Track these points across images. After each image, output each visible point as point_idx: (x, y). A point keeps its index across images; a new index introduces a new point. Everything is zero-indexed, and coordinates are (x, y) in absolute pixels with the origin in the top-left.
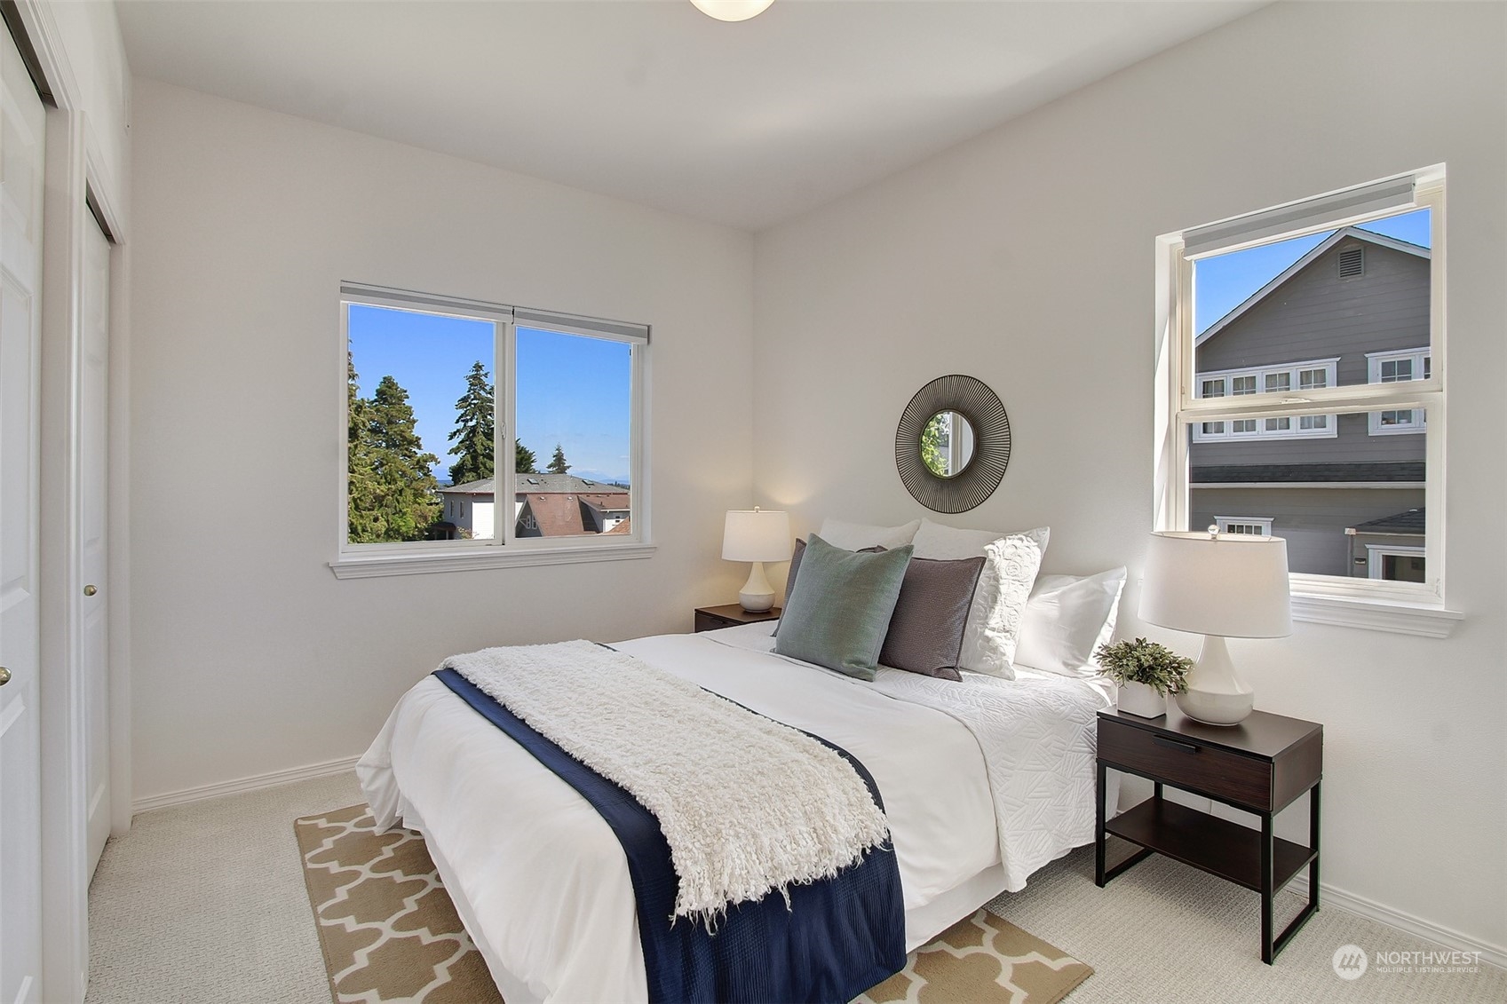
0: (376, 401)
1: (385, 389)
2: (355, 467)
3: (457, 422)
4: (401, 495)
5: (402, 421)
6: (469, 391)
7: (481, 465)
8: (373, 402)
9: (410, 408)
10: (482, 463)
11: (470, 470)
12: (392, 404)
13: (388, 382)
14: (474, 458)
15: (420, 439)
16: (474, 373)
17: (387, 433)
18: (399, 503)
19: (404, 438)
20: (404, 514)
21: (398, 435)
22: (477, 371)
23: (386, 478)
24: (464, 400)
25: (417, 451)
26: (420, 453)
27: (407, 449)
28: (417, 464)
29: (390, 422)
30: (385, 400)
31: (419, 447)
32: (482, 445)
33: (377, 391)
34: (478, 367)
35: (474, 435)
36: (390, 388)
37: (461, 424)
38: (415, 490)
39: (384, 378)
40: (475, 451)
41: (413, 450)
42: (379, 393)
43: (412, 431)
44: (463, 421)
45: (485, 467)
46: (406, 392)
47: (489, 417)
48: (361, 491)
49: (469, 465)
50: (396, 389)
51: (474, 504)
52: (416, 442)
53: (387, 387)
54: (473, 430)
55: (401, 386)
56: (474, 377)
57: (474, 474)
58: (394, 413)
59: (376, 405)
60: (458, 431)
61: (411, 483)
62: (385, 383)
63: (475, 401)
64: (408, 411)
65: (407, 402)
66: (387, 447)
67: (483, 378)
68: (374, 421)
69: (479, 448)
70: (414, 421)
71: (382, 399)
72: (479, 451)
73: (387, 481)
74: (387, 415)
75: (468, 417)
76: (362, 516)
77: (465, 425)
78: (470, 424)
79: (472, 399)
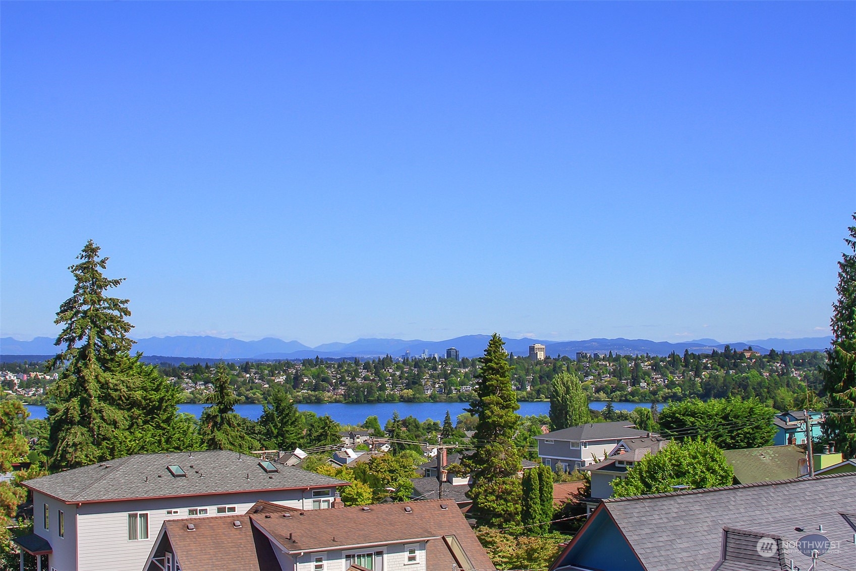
3: (58, 342)
6: (76, 291)
7: (94, 415)
14: (85, 402)
16: (84, 260)
22: (89, 257)
24: (68, 306)
32: (97, 379)
34: (90, 250)
35: (83, 364)
37: (64, 346)
44: (66, 340)
45: (102, 418)
47: (107, 332)
51: (79, 517)
54: (83, 355)
56: (84, 268)
57: (85, 430)
60: (59, 357)
63: (85, 307)
67: (99, 268)
75: (75, 335)
77: (69, 346)
78: (79, 344)
79: (82, 304)
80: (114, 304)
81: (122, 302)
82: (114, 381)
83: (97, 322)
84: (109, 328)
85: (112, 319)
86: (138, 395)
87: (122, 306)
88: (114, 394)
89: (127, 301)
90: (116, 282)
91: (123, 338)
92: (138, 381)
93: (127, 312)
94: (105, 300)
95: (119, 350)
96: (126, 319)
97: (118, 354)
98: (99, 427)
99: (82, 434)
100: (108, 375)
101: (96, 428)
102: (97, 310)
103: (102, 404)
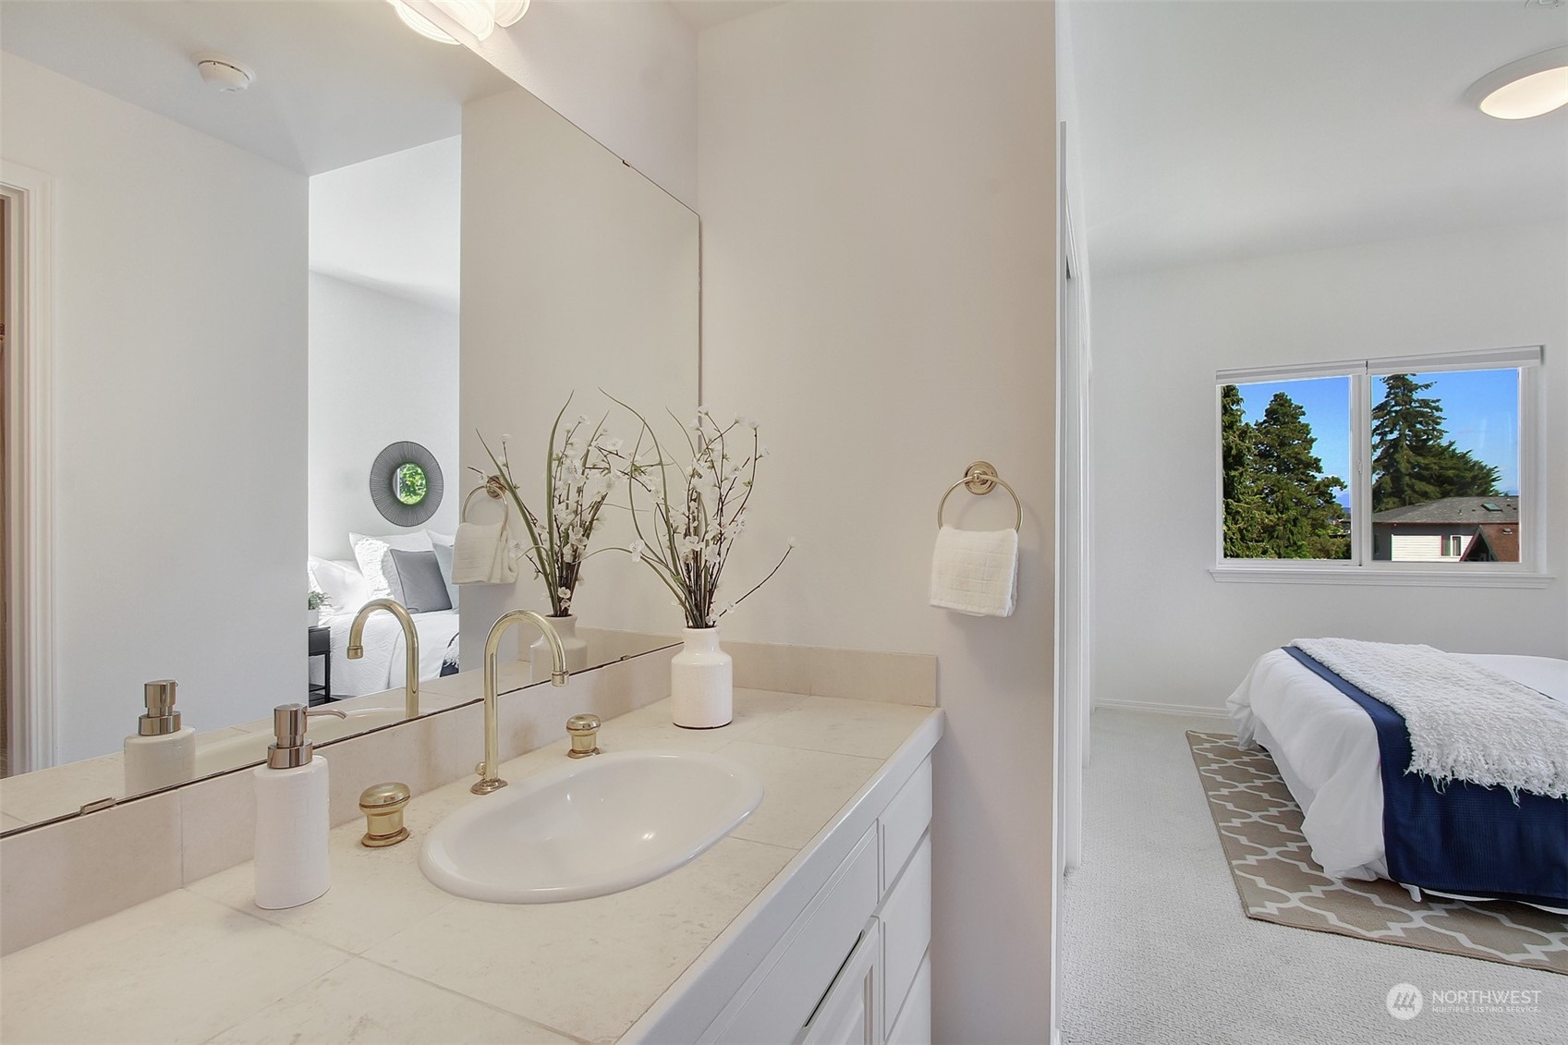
0: (1265, 422)
1: (1276, 407)
2: (1240, 496)
3: (1371, 436)
4: (1295, 525)
5: (1296, 442)
6: (1387, 397)
7: (1406, 488)
8: (1262, 424)
9: (1307, 425)
10: (1408, 485)
11: (1390, 495)
12: (1285, 423)
13: (1280, 400)
14: (1399, 480)
15: (1320, 460)
17: (1278, 456)
18: (1292, 534)
19: (1300, 461)
20: (1300, 547)
21: (1293, 457)
23: (1277, 507)
24: (1381, 408)
25: (1316, 474)
26: (1319, 477)
27: (1303, 473)
28: (1316, 489)
29: (1282, 444)
30: (1276, 421)
31: (1319, 470)
32: (1408, 462)
33: (1266, 410)
35: (1396, 451)
36: (1282, 405)
37: (1377, 439)
38: (1313, 519)
39: (1275, 396)
40: (1398, 471)
41: (1312, 473)
42: (1269, 413)
43: (1309, 452)
44: (1379, 434)
46: (1301, 408)
47: (1418, 426)
48: (1248, 520)
49: (1388, 486)
50: (1290, 406)
52: (1316, 465)
53: (1279, 405)
54: (1395, 444)
55: (1295, 402)
56: (1395, 378)
57: (1396, 500)
58: (1287, 434)
59: (1265, 427)
60: (1372, 447)
61: (1309, 511)
62: (1275, 400)
63: (1397, 408)
64: (1305, 429)
65: (1302, 420)
66: (1279, 472)
67: (1409, 377)
68: (1263, 445)
69: (1403, 467)
70: (1313, 440)
71: (1272, 418)
72: (1403, 470)
73: (1278, 510)
74: (1279, 437)
75: (1387, 429)
76: (1248, 548)
77: (1382, 439)
78: (1390, 437)
79: (1393, 406)
80: (1425, 403)
81: (1433, 402)
82: (1426, 462)
83: (1409, 417)
84: (1420, 423)
85: (1422, 414)
86: (1451, 473)
87: (1433, 404)
88: (1425, 473)
89: (1438, 401)
90: (1427, 386)
91: (1434, 429)
92: (1450, 463)
93: (1438, 409)
94: (1415, 401)
95: (1431, 439)
96: (1436, 414)
97: (1431, 443)
98: (1410, 498)
99: (1394, 503)
100: (1420, 459)
101: (1407, 498)
102: (1408, 409)
103: (1413, 480)
